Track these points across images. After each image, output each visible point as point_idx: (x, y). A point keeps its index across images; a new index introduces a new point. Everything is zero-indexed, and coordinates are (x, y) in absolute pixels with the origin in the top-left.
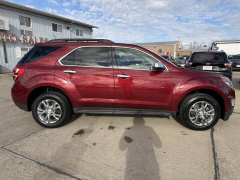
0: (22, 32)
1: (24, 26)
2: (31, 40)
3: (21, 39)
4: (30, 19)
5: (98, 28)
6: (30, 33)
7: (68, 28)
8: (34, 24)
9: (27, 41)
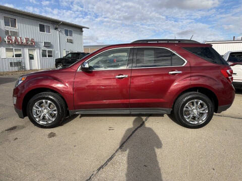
0: (7, 32)
1: (9, 27)
2: (16, 40)
3: (6, 39)
4: (15, 19)
5: (88, 28)
6: (15, 34)
7: (56, 29)
8: (19, 24)
9: (12, 41)
